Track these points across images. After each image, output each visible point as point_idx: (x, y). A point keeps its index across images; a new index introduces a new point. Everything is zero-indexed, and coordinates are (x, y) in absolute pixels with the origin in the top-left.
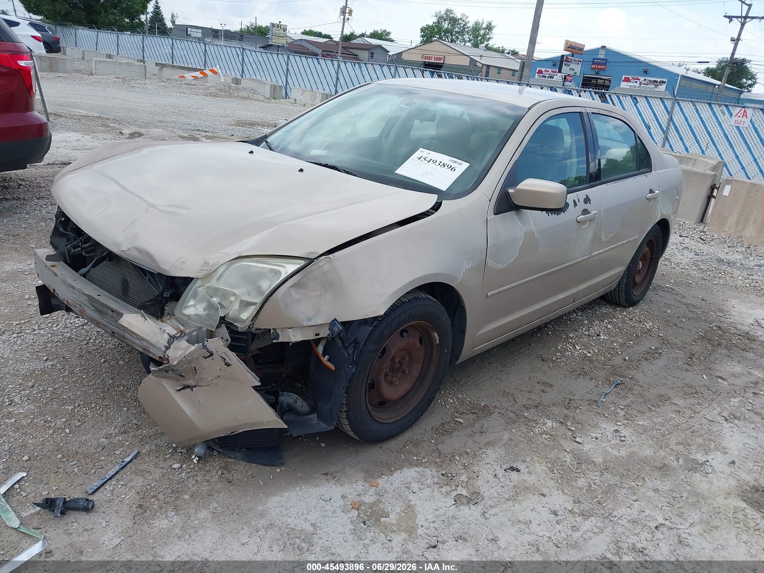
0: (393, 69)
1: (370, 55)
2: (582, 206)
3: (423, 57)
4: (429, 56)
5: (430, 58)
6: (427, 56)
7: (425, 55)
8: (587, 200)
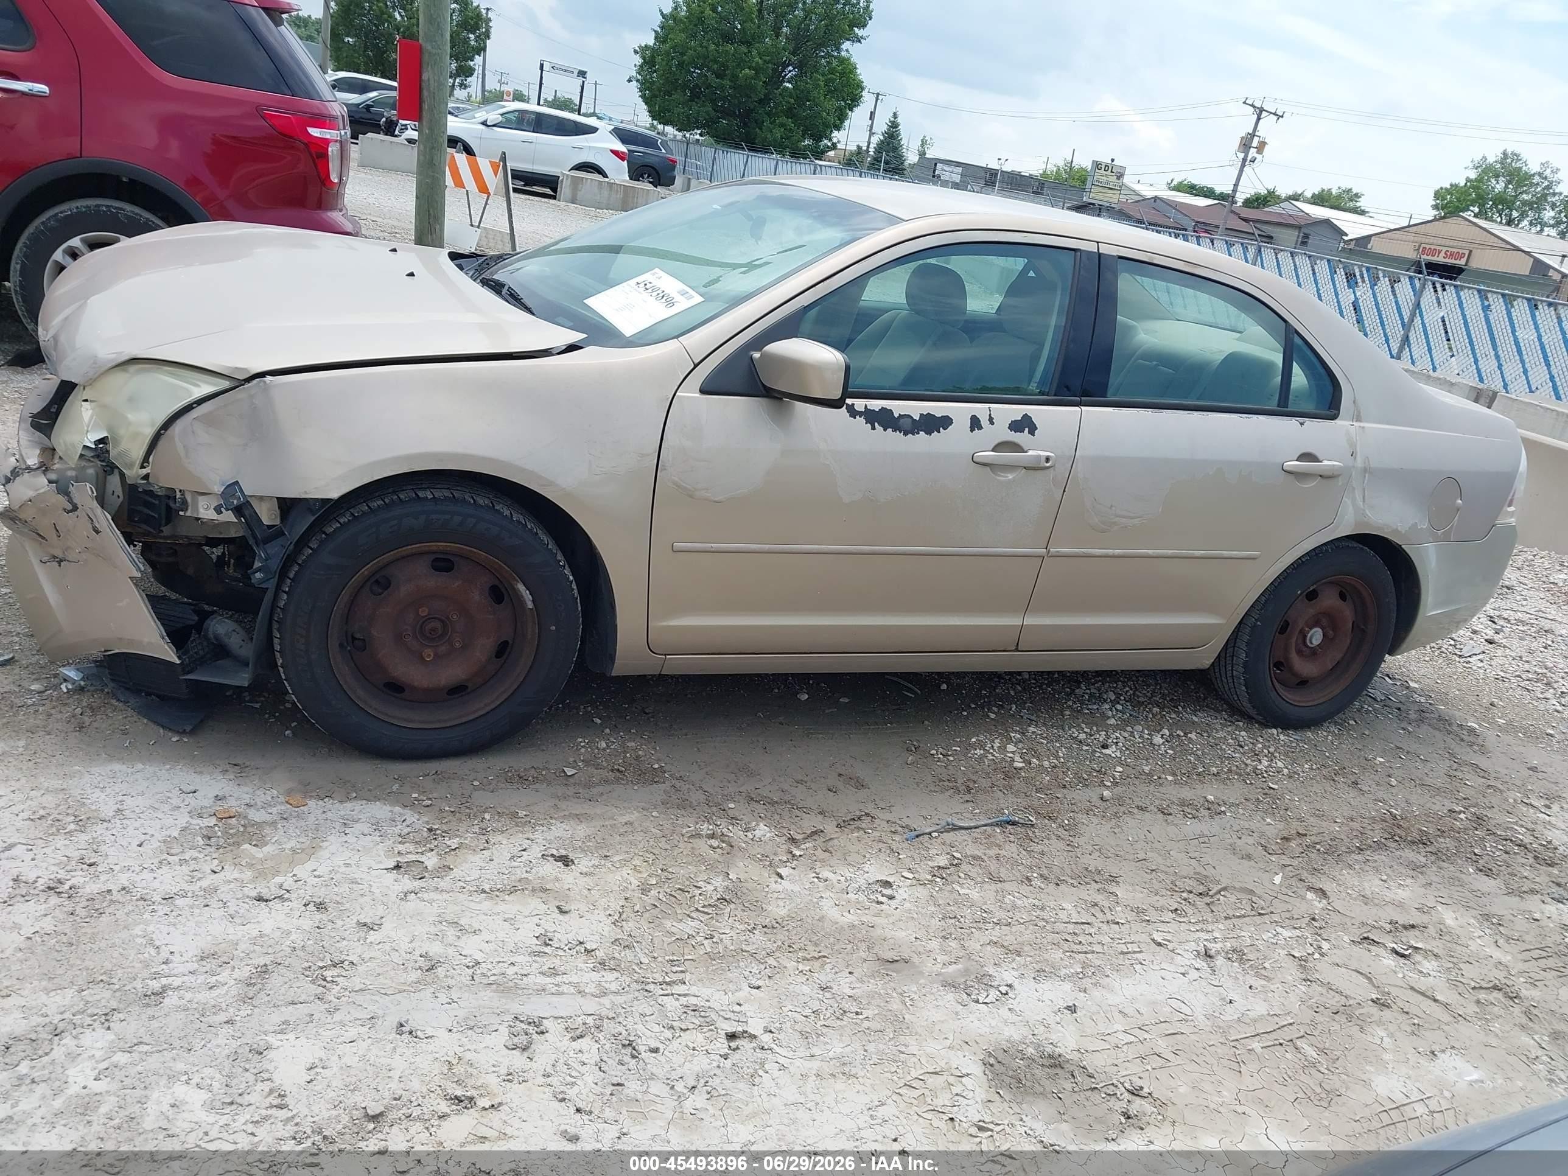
0: (1252, 250)
1: (1300, 240)
2: (998, 433)
3: (1418, 249)
4: (1433, 247)
5: (1434, 252)
6: (1428, 247)
7: (1423, 245)
8: (1023, 425)
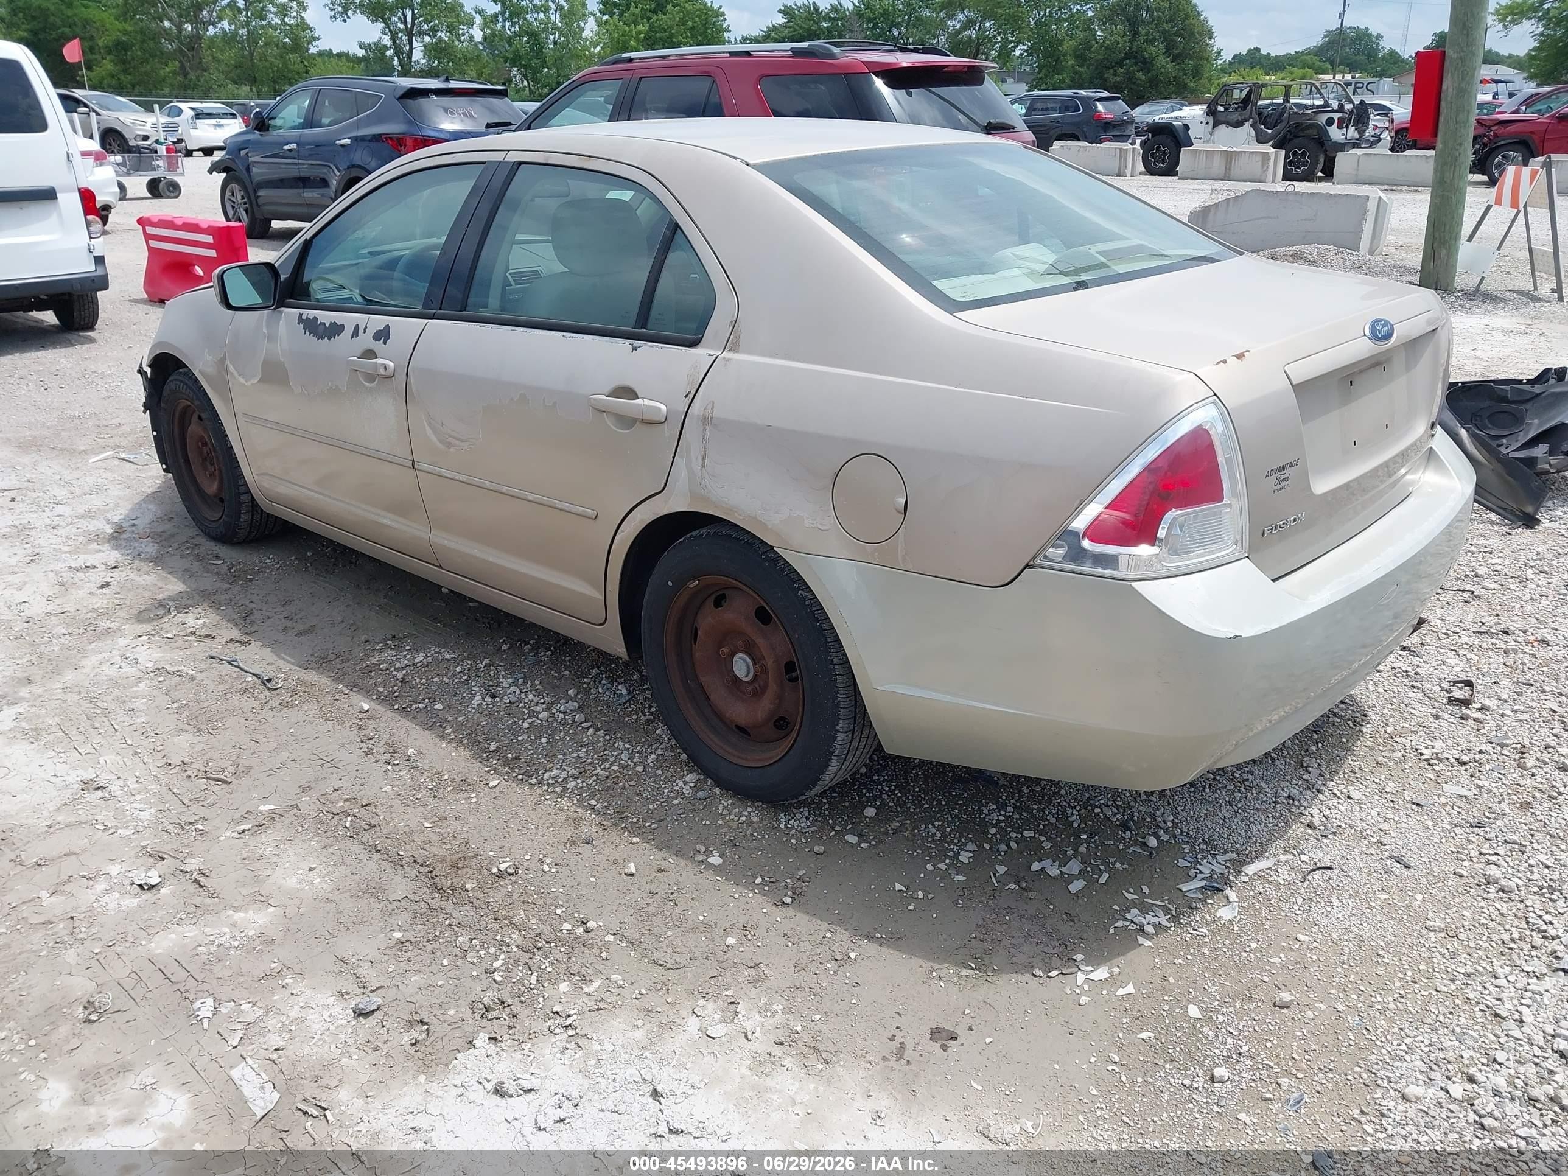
2: (366, 341)
8: (383, 335)
